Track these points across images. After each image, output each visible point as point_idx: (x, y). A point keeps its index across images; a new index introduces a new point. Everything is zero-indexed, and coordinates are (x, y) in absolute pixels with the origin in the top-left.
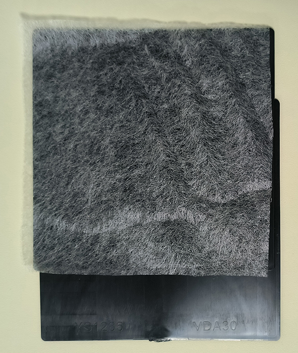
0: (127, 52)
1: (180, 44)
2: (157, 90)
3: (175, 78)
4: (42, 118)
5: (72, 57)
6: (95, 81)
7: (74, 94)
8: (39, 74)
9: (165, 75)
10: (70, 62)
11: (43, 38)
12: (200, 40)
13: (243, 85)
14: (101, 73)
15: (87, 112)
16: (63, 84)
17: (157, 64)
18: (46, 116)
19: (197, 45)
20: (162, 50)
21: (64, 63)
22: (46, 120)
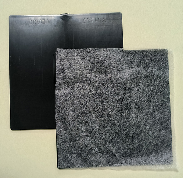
0: (126, 154)
1: (101, 159)
2: (111, 136)
3: (103, 143)
4: (166, 122)
5: (152, 151)
6: (141, 140)
7: (151, 133)
8: (168, 143)
9: (108, 144)
10: (153, 149)
11: (166, 160)
12: (92, 161)
13: (70, 140)
14: (138, 144)
15: (144, 125)
16: (156, 138)
17: (112, 149)
18: (164, 123)
19: (93, 158)
20: (109, 156)
21: (156, 148)
22: (163, 121)
